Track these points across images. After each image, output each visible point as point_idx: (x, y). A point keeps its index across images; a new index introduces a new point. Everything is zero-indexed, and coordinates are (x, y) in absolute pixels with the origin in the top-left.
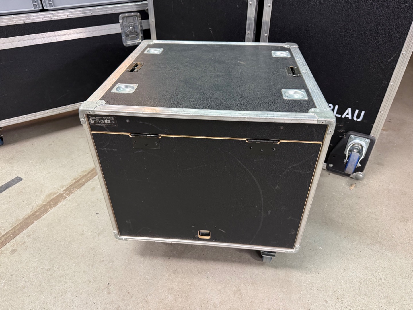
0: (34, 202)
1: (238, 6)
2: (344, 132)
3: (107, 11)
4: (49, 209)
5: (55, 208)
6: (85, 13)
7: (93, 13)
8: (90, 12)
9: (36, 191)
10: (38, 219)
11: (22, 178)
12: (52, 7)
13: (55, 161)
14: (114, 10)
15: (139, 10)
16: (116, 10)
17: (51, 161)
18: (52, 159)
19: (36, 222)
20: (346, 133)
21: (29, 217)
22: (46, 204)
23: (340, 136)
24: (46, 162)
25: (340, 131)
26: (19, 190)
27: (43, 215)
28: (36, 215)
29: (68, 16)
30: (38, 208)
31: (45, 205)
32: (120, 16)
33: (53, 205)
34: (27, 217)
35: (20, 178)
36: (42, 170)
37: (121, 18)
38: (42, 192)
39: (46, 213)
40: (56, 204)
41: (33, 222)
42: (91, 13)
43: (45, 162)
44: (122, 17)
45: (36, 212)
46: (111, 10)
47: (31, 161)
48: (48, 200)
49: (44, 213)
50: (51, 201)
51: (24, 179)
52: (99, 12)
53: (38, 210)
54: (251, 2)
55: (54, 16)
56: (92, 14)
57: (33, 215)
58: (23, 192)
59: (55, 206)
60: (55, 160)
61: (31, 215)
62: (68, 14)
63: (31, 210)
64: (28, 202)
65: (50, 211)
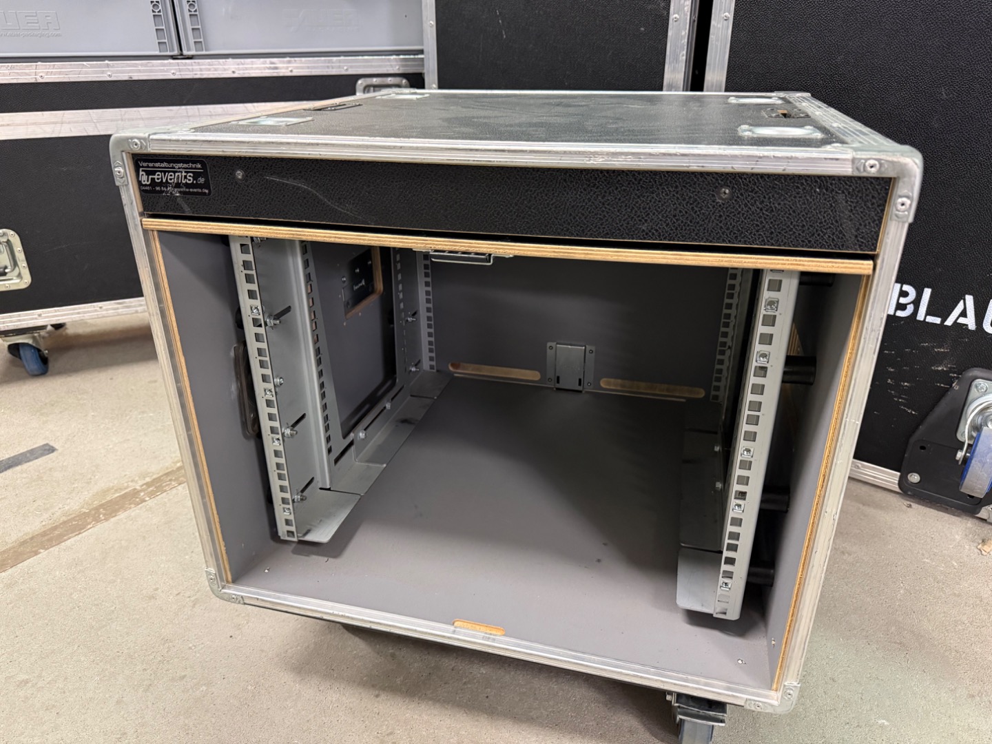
0: (61, 506)
1: (642, 29)
2: (954, 373)
3: (328, 67)
4: (89, 523)
5: (106, 524)
6: (276, 68)
7: (294, 71)
8: (287, 68)
9: (76, 480)
10: (52, 547)
11: (57, 447)
12: (202, 50)
13: (151, 416)
14: (345, 68)
15: (407, 72)
16: (351, 67)
17: (140, 416)
18: (143, 412)
19: (43, 553)
20: (961, 374)
21: (32, 538)
22: (87, 511)
23: (942, 385)
24: (128, 418)
25: (940, 369)
26: (37, 474)
27: (69, 538)
28: (52, 535)
29: (234, 72)
30: (64, 519)
31: (85, 513)
32: (360, 82)
33: (104, 515)
34: (27, 538)
35: (53, 447)
36: (112, 434)
37: (362, 88)
38: (88, 483)
39: (80, 533)
40: (113, 515)
41: (36, 553)
42: (290, 69)
43: (126, 416)
44: (364, 84)
45: (55, 528)
46: (339, 67)
47: (93, 414)
48: (96, 503)
49: (71, 533)
50: (101, 506)
51: (60, 450)
52: (308, 68)
53: (61, 524)
54: (676, 16)
55: (201, 70)
56: (291, 71)
57: (44, 534)
58: (44, 479)
59: (106, 520)
61: (37, 535)
62: (236, 68)
63: (44, 523)
64: (44, 504)
65: (90, 530)
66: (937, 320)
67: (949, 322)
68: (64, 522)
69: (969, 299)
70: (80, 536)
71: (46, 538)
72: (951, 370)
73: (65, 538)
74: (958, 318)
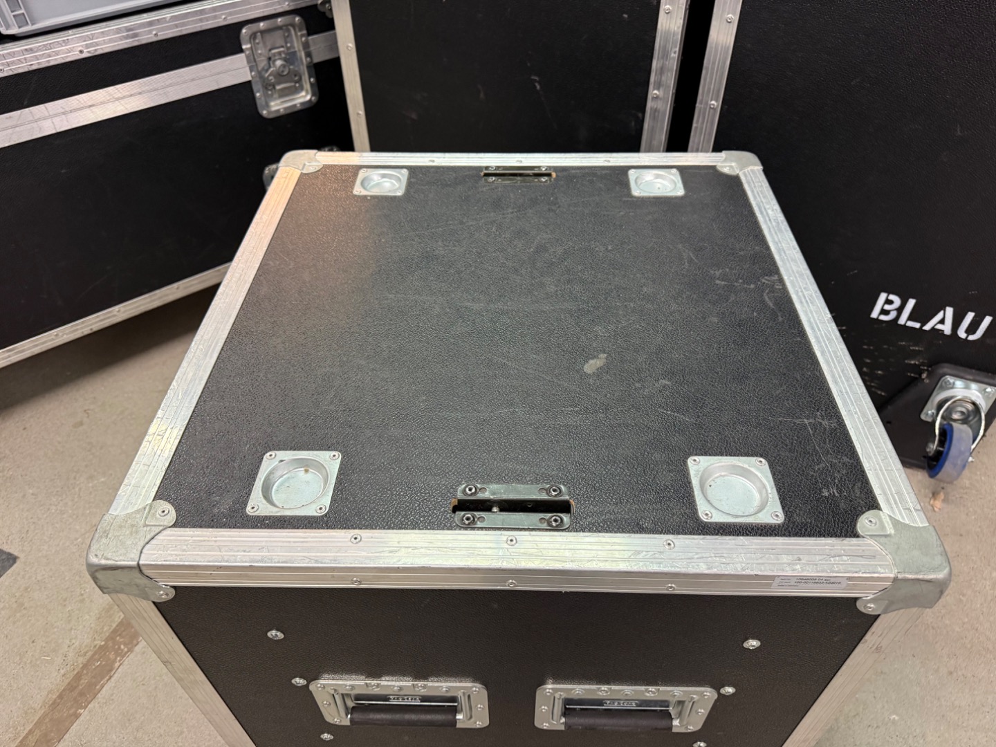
0: (68, 642)
1: (625, 16)
2: (924, 366)
3: (201, 20)
4: (114, 661)
5: (132, 656)
6: (136, 35)
7: (159, 34)
8: (150, 32)
9: (65, 600)
10: (89, 703)
11: (16, 554)
12: (27, 24)
13: (102, 482)
14: (223, 17)
15: (299, 7)
16: (231, 14)
17: (91, 485)
18: (91, 478)
19: (85, 714)
20: (931, 366)
21: (61, 696)
22: (103, 643)
23: (912, 375)
24: (77, 489)
25: (913, 362)
26: (14, 600)
27: (102, 687)
28: (81, 687)
29: (81, 52)
30: (81, 660)
31: (101, 647)
32: (244, 31)
33: (125, 644)
34: (54, 697)
35: (10, 554)
36: (71, 520)
37: (248, 38)
38: (82, 601)
39: (111, 677)
40: (135, 642)
41: (77, 716)
42: (154, 32)
43: (74, 488)
44: (250, 32)
45: (78, 677)
46: (215, 17)
47: (31, 491)
48: (107, 630)
49: (102, 679)
50: (115, 631)
51: (21, 556)
52: (176, 26)
53: (83, 668)
54: (668, 6)
55: (37, 58)
56: (156, 35)
57: (71, 687)
58: (26, 605)
59: (130, 650)
60: (103, 480)
61: (64, 690)
62: (82, 46)
63: (62, 672)
64: (47, 643)
65: (119, 670)
66: (917, 325)
67: (927, 327)
68: (85, 666)
69: (950, 311)
70: (113, 679)
71: (77, 691)
72: (923, 364)
73: (98, 687)
74: (935, 325)
